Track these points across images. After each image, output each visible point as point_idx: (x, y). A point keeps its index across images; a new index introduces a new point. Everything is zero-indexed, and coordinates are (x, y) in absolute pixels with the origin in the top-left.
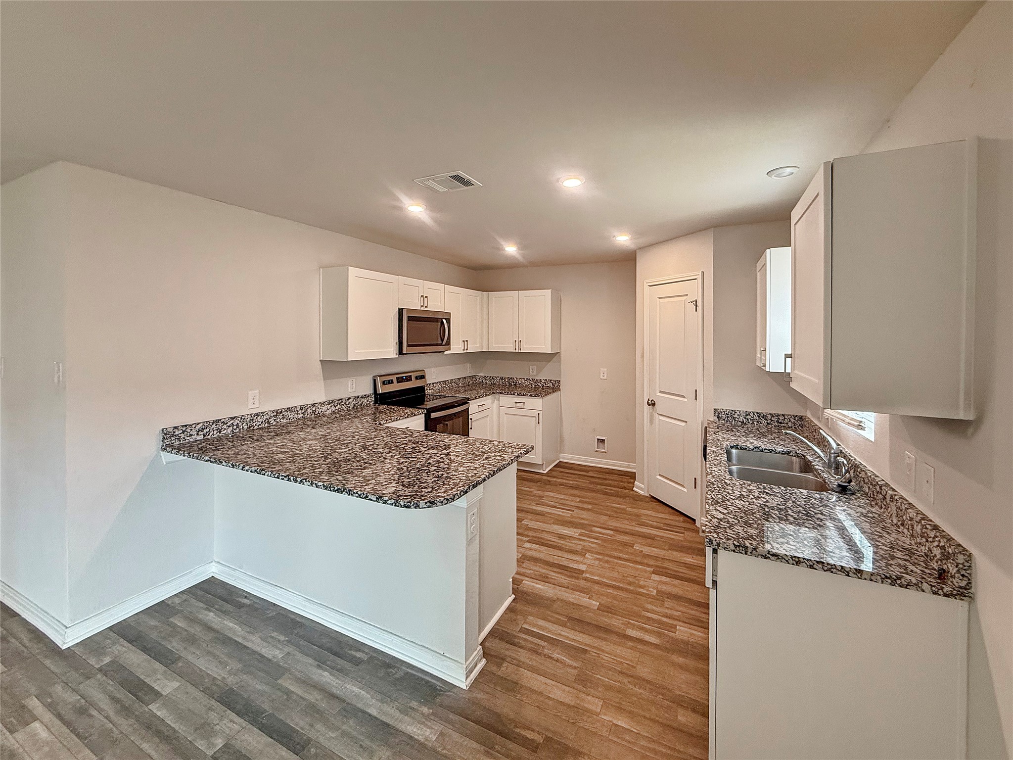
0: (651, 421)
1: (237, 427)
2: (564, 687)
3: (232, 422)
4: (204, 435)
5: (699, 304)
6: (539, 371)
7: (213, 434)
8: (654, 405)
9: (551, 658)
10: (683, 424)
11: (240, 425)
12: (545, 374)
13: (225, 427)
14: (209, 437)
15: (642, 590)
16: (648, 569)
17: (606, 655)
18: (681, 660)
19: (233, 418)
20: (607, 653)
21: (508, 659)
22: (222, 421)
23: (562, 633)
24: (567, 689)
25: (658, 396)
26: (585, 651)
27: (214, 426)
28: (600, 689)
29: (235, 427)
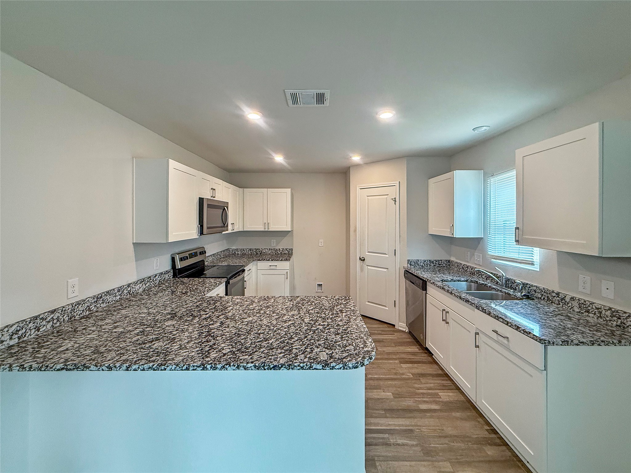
0: (362, 270)
1: (58, 321)
2: (422, 463)
3: (52, 316)
4: (19, 338)
5: (397, 200)
6: (278, 243)
7: (30, 335)
8: (364, 260)
9: (399, 445)
10: (385, 270)
11: (60, 318)
12: (282, 245)
13: (44, 323)
14: (25, 338)
15: (404, 376)
16: (396, 361)
17: (424, 428)
18: (458, 414)
19: (53, 312)
20: (424, 426)
21: (376, 459)
22: (41, 317)
23: (390, 423)
24: (425, 463)
25: (366, 255)
26: (411, 431)
27: (31, 325)
28: (441, 454)
29: (55, 321)
